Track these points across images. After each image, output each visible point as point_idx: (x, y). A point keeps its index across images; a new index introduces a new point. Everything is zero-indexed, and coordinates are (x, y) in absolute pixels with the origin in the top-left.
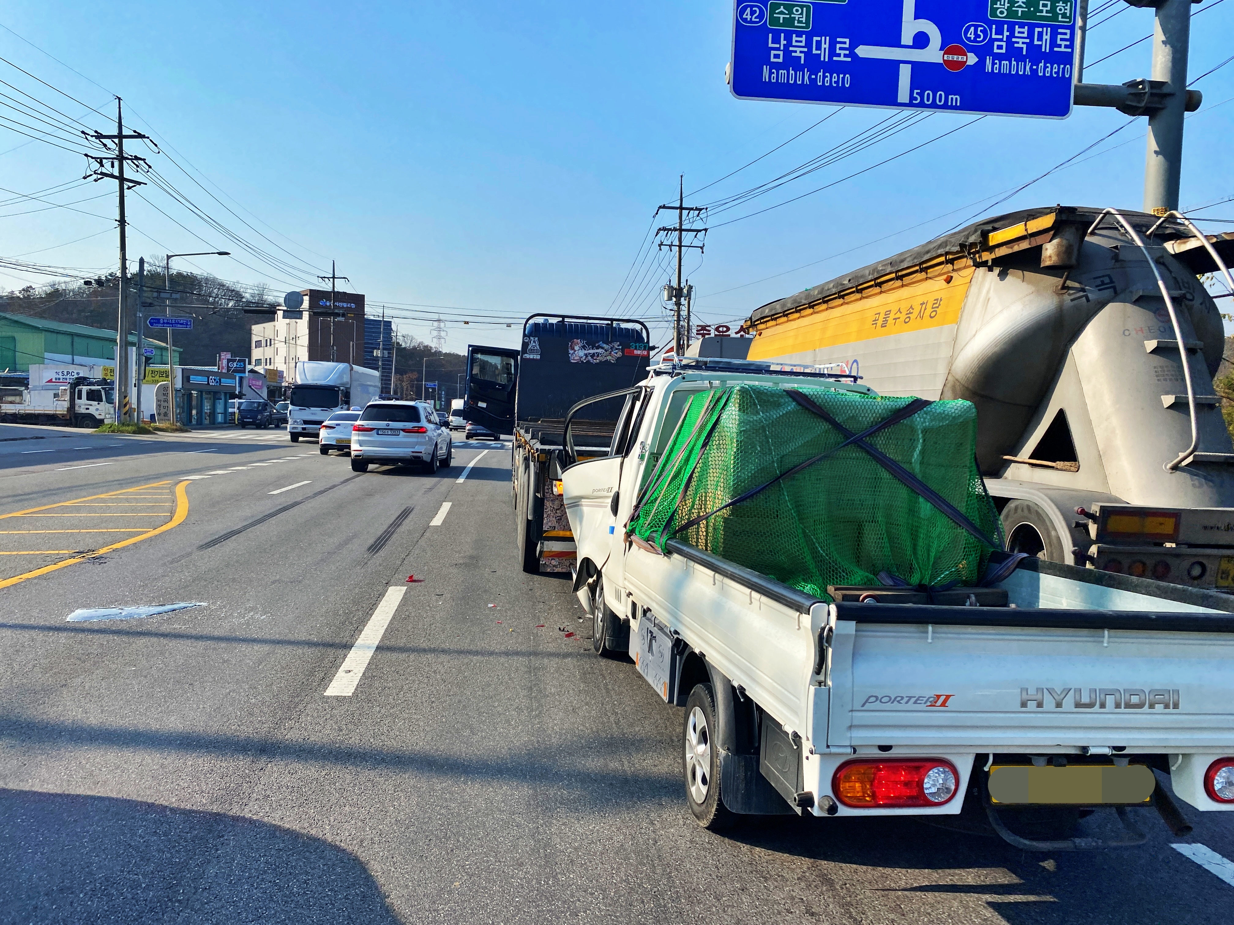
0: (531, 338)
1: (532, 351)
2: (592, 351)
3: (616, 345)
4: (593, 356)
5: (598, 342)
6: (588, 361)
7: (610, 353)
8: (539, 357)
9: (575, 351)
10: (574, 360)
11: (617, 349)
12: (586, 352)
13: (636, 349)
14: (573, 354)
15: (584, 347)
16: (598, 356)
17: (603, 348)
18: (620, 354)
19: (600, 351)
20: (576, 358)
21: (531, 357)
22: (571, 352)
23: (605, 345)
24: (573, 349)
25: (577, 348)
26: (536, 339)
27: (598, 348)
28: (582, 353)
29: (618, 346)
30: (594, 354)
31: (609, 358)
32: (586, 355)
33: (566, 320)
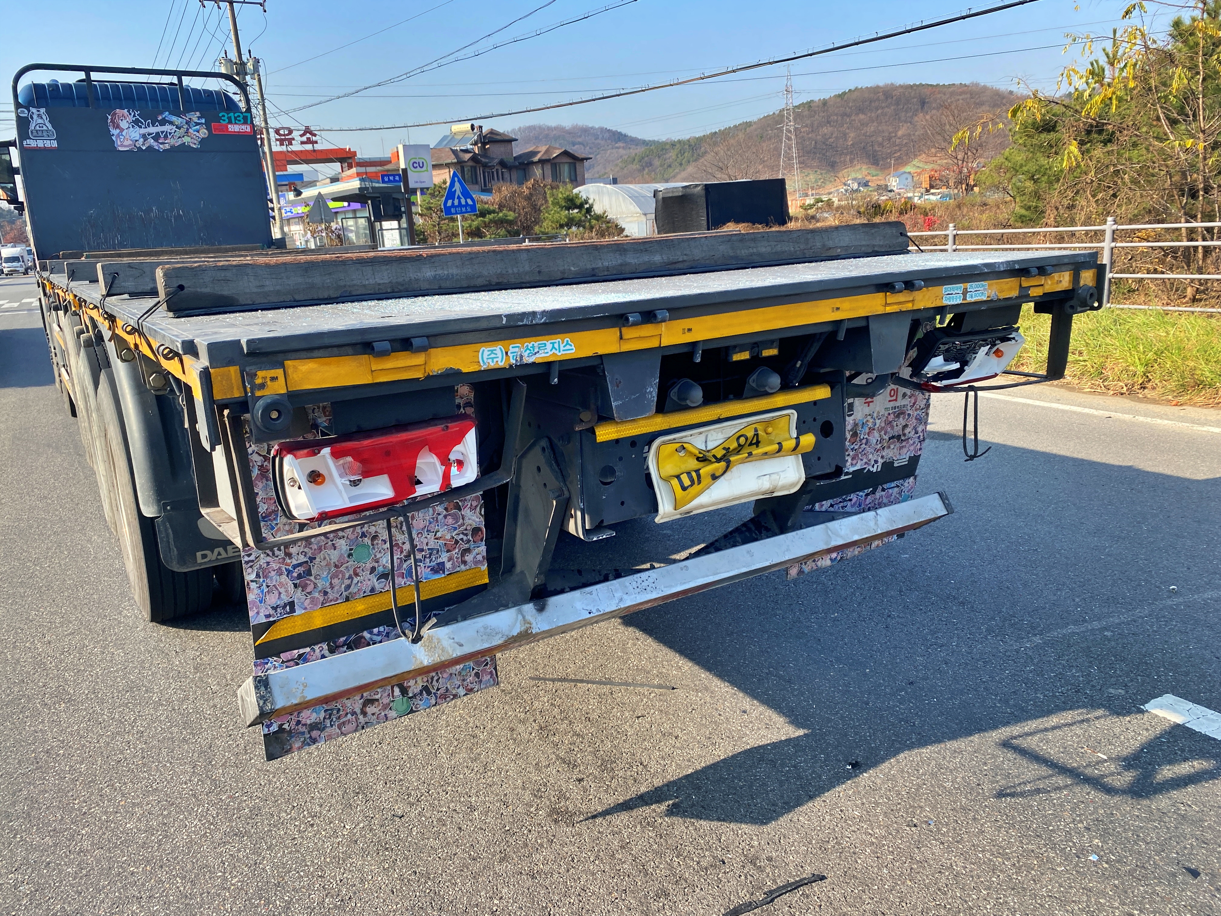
0: (33, 110)
1: (39, 135)
2: (153, 130)
3: (195, 116)
4: (156, 137)
5: (162, 113)
6: (150, 148)
7: (187, 132)
8: (55, 144)
9: (122, 130)
10: (122, 146)
11: (197, 124)
12: (143, 131)
13: (230, 122)
14: (118, 136)
15: (136, 123)
16: (166, 137)
17: (171, 123)
18: (204, 133)
19: (167, 128)
20: (126, 143)
21: (40, 144)
22: (115, 132)
23: (174, 119)
24: (118, 127)
25: (124, 124)
26: (43, 110)
27: (163, 122)
28: (135, 133)
29: (199, 118)
30: (158, 133)
31: (186, 140)
32: (144, 136)
33: (94, 76)
